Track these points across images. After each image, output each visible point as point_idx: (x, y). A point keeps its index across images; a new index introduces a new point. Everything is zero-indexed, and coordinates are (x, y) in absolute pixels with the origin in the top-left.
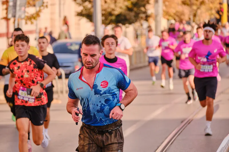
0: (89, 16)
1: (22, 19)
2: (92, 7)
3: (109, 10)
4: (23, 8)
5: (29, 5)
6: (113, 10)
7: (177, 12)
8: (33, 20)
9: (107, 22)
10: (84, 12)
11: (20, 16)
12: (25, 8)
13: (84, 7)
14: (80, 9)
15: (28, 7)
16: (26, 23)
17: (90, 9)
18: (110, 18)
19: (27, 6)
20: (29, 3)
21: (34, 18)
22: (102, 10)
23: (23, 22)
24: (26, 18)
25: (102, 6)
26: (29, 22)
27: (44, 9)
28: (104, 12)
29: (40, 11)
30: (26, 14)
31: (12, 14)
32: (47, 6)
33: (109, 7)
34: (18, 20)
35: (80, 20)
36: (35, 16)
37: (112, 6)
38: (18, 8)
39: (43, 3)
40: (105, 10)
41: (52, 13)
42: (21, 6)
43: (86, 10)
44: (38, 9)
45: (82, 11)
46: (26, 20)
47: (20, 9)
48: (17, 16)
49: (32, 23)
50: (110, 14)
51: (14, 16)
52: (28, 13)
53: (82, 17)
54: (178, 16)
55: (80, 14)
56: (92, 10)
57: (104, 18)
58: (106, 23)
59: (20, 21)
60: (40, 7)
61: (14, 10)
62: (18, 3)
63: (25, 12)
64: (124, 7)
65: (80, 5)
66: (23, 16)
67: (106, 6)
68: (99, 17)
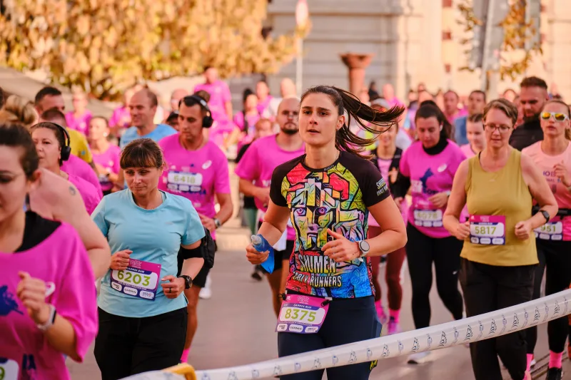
1: (495, 71)
4: (496, 52)
5: (509, 48)
8: (515, 74)
11: (490, 67)
12: (500, 50)
15: (506, 50)
16: (502, 79)
19: (503, 46)
20: (508, 42)
21: (518, 71)
23: (498, 76)
24: (502, 71)
26: (507, 78)
29: (528, 58)
30: (502, 63)
31: (477, 62)
34: (488, 75)
36: (519, 66)
38: (487, 51)
42: (492, 48)
46: (502, 75)
47: (491, 54)
48: (485, 65)
49: (513, 79)
51: (480, 66)
52: (505, 61)
59: (492, 75)
61: (480, 55)
62: (488, 42)
63: (500, 57)
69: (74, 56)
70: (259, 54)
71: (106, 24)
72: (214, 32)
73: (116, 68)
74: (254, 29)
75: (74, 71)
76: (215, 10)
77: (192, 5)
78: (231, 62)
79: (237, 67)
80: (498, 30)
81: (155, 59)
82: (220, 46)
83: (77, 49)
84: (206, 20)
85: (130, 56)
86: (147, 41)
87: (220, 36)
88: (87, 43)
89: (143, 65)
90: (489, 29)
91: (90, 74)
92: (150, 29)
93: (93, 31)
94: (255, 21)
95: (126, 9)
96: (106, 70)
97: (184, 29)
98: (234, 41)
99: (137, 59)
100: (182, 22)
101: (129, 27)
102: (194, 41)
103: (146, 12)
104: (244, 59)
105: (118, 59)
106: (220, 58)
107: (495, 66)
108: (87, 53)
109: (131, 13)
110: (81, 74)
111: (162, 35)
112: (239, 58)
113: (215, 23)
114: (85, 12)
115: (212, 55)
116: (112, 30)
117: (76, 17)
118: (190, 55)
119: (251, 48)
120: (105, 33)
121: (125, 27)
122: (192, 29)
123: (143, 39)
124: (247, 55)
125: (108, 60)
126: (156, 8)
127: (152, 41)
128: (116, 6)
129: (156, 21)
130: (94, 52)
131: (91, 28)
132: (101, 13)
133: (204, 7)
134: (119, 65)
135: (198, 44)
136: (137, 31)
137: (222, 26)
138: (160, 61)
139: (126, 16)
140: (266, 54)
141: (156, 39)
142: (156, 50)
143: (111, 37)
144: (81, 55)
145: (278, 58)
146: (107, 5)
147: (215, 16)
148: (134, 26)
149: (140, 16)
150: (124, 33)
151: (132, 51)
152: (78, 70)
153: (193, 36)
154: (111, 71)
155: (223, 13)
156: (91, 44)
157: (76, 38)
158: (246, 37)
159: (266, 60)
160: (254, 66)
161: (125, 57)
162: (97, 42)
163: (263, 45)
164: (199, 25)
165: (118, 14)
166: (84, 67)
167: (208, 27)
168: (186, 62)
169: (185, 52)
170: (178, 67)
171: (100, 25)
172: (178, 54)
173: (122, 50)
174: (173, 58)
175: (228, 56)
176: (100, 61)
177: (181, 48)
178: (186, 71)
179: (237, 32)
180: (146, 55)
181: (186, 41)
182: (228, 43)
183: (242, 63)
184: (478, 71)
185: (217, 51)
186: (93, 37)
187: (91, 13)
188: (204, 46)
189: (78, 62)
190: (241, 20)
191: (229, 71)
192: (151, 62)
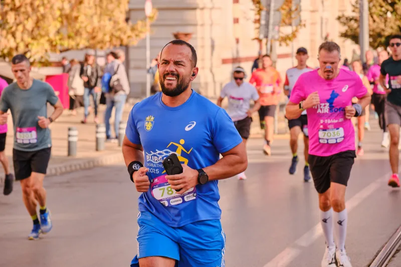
0: (355, 37)
1: (276, 40)
2: (359, 26)
3: (378, 31)
4: (277, 28)
5: (284, 24)
6: (383, 30)
8: (288, 42)
9: (376, 44)
10: (349, 33)
11: (273, 37)
12: (279, 26)
13: (349, 27)
14: (344, 29)
15: (283, 26)
16: (280, 45)
17: (355, 29)
18: (379, 40)
19: (281, 24)
20: (284, 21)
21: (290, 39)
22: (370, 31)
23: (277, 43)
24: (280, 39)
25: (369, 25)
26: (283, 44)
27: (301, 28)
28: (372, 33)
29: (296, 31)
30: (281, 35)
31: (265, 35)
32: (304, 25)
33: (378, 27)
34: (271, 41)
35: (344, 41)
36: (290, 36)
37: (382, 26)
38: (271, 27)
39: (301, 21)
40: (373, 31)
41: (313, 34)
42: (274, 25)
43: (351, 30)
44: (294, 28)
45: (347, 31)
46: (280, 41)
47: (273, 29)
48: (270, 36)
49: (287, 45)
50: (380, 35)
51: (266, 37)
52: (282, 33)
53: (346, 38)
55: (345, 35)
56: (358, 30)
57: (371, 40)
58: (374, 46)
59: (273, 42)
60: (297, 26)
61: (266, 30)
62: (271, 21)
63: (279, 31)
64: (396, 28)
65: (345, 24)
66: (277, 37)
67: (374, 26)
68: (366, 39)
69: (6, 37)
70: (125, 33)
71: (26, 17)
72: (95, 19)
73: (33, 44)
74: (121, 17)
75: (6, 47)
76: (96, 5)
77: (81, 3)
78: (107, 38)
79: (111, 41)
80: (277, 13)
81: (58, 38)
82: (100, 28)
83: (8, 33)
84: (90, 12)
85: (42, 36)
86: (52, 26)
87: (99, 22)
88: (13, 29)
89: (51, 42)
90: (272, 13)
91: (17, 48)
92: (54, 19)
93: (18, 21)
94: (121, 12)
95: (38, 6)
96: (27, 46)
97: (76, 18)
98: (108, 26)
99: (47, 38)
100: (75, 14)
101: (40, 18)
102: (83, 25)
103: (52, 7)
104: (115, 36)
105: (34, 38)
106: (100, 36)
108: (14, 35)
109: (42, 9)
110: (11, 49)
111: (62, 22)
112: (112, 35)
113: (96, 13)
114: (12, 10)
115: (94, 34)
116: (30, 20)
117: (6, 13)
118: (81, 34)
119: (120, 29)
120: (26, 22)
121: (38, 17)
122: (82, 18)
123: (49, 26)
124: (118, 34)
125: (28, 39)
126: (58, 5)
127: (56, 26)
128: (32, 4)
129: (58, 13)
130: (18, 35)
131: (16, 19)
132: (23, 9)
133: (89, 3)
134: (35, 42)
135: (85, 27)
136: (46, 20)
137: (101, 15)
138: (60, 39)
139: (39, 11)
140: (129, 33)
141: (59, 25)
142: (58, 32)
143: (30, 25)
144: (10, 36)
145: (137, 36)
146: (26, 4)
147: (96, 9)
148: (43, 16)
149: (47, 10)
150: (38, 22)
151: (43, 33)
152: (8, 46)
153: (82, 22)
154: (30, 46)
155: (101, 7)
156: (16, 30)
157: (8, 27)
158: (116, 22)
159: (129, 37)
160: (122, 40)
161: (38, 37)
162: (20, 28)
163: (127, 27)
164: (86, 15)
165: (33, 9)
166: (12, 44)
167: (92, 17)
168: (78, 39)
169: (78, 33)
170: (72, 43)
171: (22, 17)
172: (72, 34)
173: (36, 32)
174: (69, 37)
175: (105, 35)
176: (22, 40)
177: (75, 30)
178: (78, 45)
179: (110, 19)
180: (52, 36)
181: (78, 26)
182: (105, 26)
183: (114, 39)
184: (265, 40)
185: (97, 32)
186: (18, 25)
187: (15, 9)
188: (89, 29)
189: (8, 41)
190: (112, 12)
191: (105, 44)
192: (55, 40)
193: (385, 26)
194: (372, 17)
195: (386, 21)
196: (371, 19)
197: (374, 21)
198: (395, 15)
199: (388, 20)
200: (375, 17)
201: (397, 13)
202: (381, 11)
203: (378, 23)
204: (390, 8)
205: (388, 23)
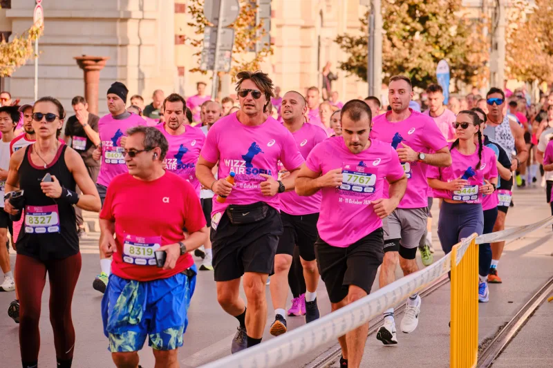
0: (362, 72)
1: (226, 73)
2: (368, 53)
3: (399, 60)
5: (241, 49)
6: (406, 59)
7: (533, 67)
11: (221, 68)
12: (231, 52)
13: (354, 53)
14: (346, 56)
16: (233, 81)
17: (364, 57)
19: (235, 48)
20: (240, 45)
22: (385, 60)
23: (230, 77)
25: (384, 52)
28: (388, 64)
31: (208, 63)
32: (272, 51)
33: (398, 56)
35: (346, 77)
37: (405, 53)
38: (218, 53)
40: (391, 60)
42: (223, 50)
43: (357, 58)
45: (350, 60)
47: (222, 56)
48: (217, 66)
50: (401, 68)
51: (212, 68)
54: (535, 74)
56: (368, 58)
59: (223, 76)
61: (212, 56)
62: (219, 44)
63: (231, 59)
65: (348, 49)
67: (393, 53)
68: (379, 75)
80: (229, 31)
90: (220, 30)
107: (227, 68)
184: (210, 73)
193: (410, 53)
194: (390, 39)
195: (411, 46)
196: (388, 43)
197: (393, 46)
198: (427, 37)
199: (415, 45)
200: (395, 39)
201: (429, 34)
202: (404, 30)
203: (399, 49)
204: (419, 26)
205: (414, 50)
